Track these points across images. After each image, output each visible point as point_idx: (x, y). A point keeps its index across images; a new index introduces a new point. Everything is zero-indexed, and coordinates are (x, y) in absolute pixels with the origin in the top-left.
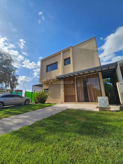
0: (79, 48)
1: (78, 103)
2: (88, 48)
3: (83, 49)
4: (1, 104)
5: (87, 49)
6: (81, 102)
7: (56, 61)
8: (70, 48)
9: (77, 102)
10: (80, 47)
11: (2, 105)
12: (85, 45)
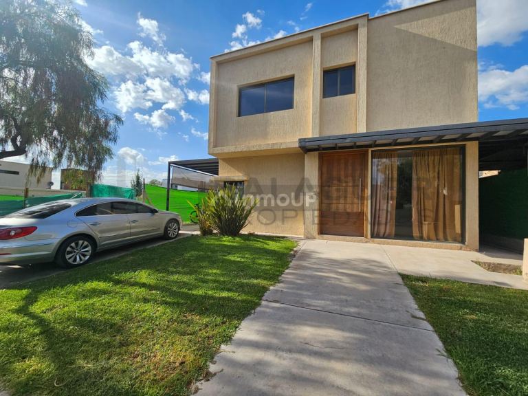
0: (399, 31)
1: (374, 242)
2: (437, 37)
3: (415, 35)
4: (86, 243)
5: (434, 40)
6: (383, 237)
7: (287, 73)
8: (359, 22)
9: (369, 236)
10: (403, 27)
11: (86, 247)
12: (427, 20)
